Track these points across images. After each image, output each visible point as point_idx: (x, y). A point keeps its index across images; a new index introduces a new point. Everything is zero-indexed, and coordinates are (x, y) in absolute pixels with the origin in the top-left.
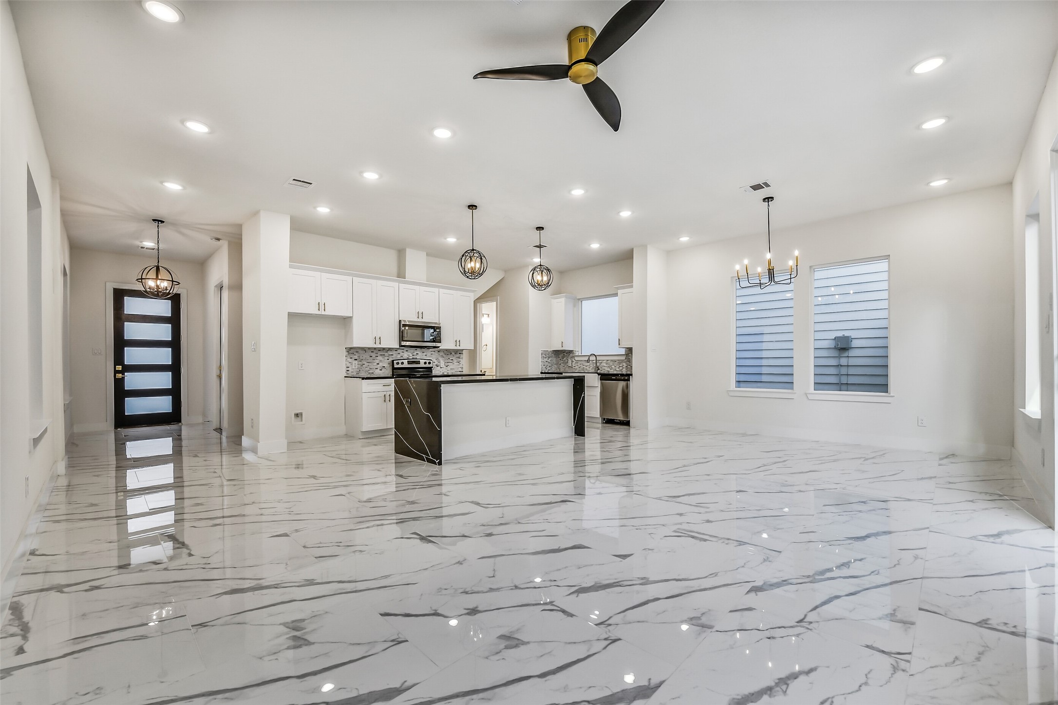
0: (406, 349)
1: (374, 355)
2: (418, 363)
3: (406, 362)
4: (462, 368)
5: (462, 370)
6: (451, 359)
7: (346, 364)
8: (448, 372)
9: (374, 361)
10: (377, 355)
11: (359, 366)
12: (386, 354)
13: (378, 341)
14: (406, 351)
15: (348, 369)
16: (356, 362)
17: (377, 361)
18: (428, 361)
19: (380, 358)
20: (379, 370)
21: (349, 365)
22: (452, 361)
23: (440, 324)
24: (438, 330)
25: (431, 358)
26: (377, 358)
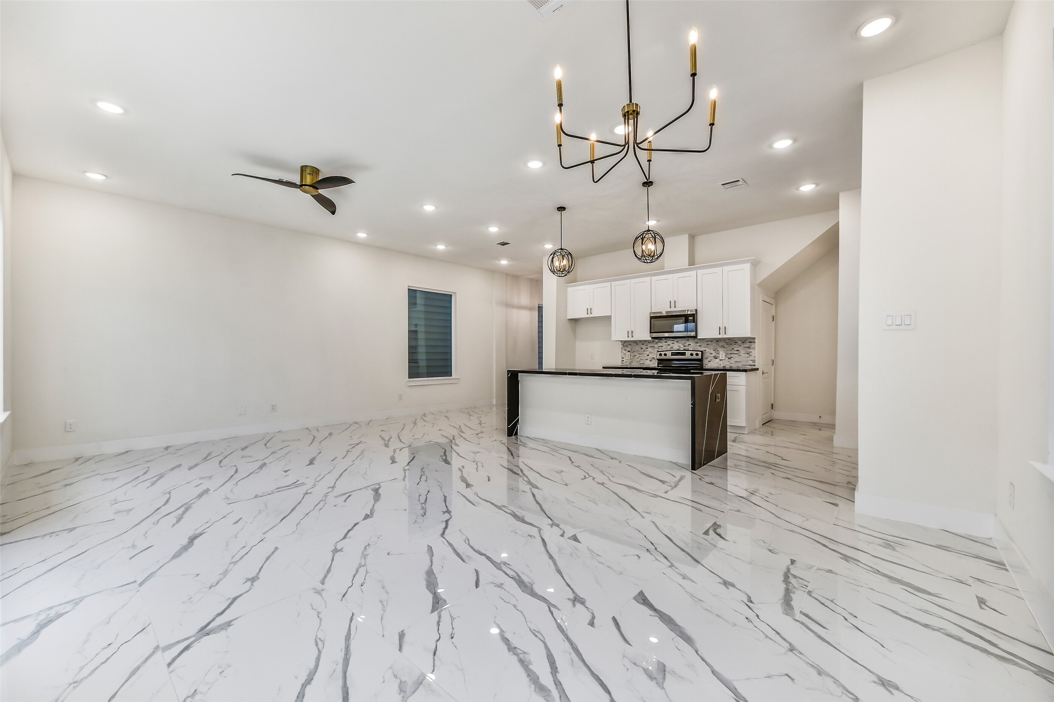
0: (676, 340)
1: (644, 347)
2: (684, 354)
3: (669, 354)
4: (754, 361)
5: (753, 364)
6: (735, 349)
7: (621, 355)
8: (731, 365)
9: (645, 352)
10: (647, 347)
11: (632, 357)
12: (656, 346)
13: (630, 335)
14: (677, 342)
15: (623, 359)
16: (629, 353)
17: (647, 353)
18: (694, 353)
19: (650, 349)
20: (648, 361)
21: (624, 356)
22: (737, 352)
23: (696, 310)
24: (692, 318)
25: (707, 349)
26: (647, 349)
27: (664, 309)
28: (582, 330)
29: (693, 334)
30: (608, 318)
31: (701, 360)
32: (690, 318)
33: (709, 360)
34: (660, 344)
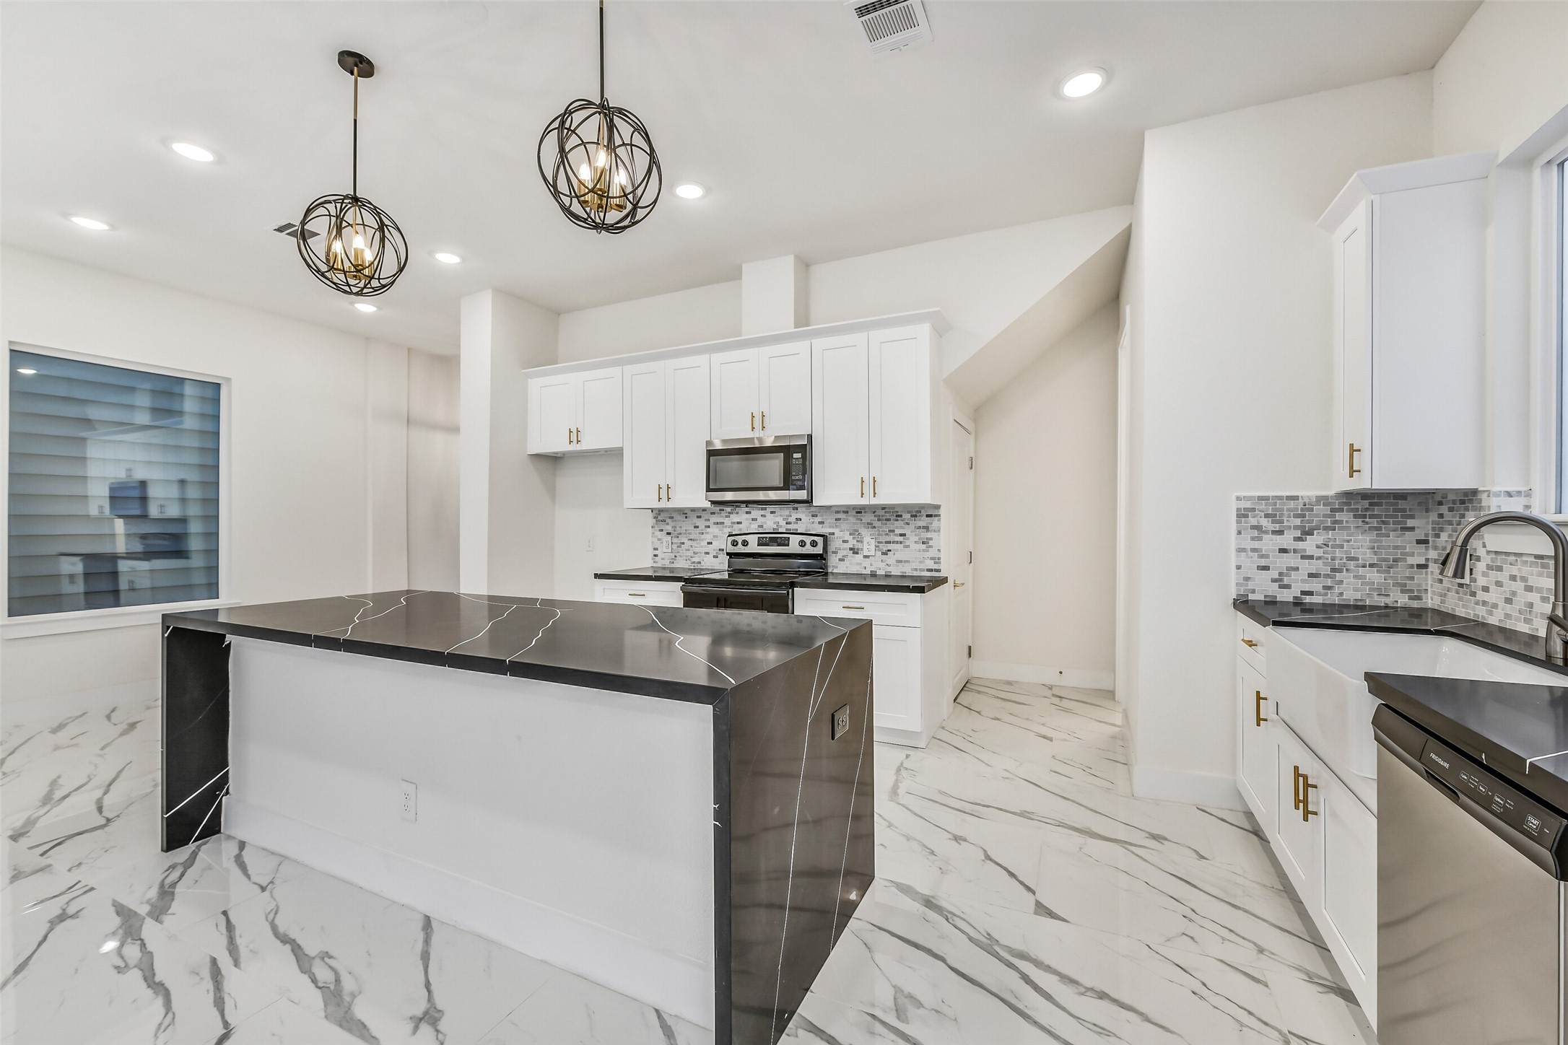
0: (770, 508)
1: (699, 524)
2: (785, 542)
3: (753, 540)
4: (937, 560)
5: (936, 567)
6: (898, 531)
7: (653, 543)
8: (889, 569)
9: (702, 537)
10: (705, 524)
11: (675, 547)
12: (727, 521)
13: (664, 494)
14: (772, 513)
15: (656, 552)
16: (669, 538)
17: (708, 538)
18: (808, 540)
19: (714, 530)
20: (711, 556)
21: (657, 544)
22: (901, 539)
23: (810, 437)
24: (799, 455)
25: (836, 531)
26: (708, 529)
27: (737, 431)
28: (568, 480)
29: (802, 495)
30: (615, 455)
31: (821, 557)
32: (795, 456)
33: (840, 555)
34: (735, 518)
